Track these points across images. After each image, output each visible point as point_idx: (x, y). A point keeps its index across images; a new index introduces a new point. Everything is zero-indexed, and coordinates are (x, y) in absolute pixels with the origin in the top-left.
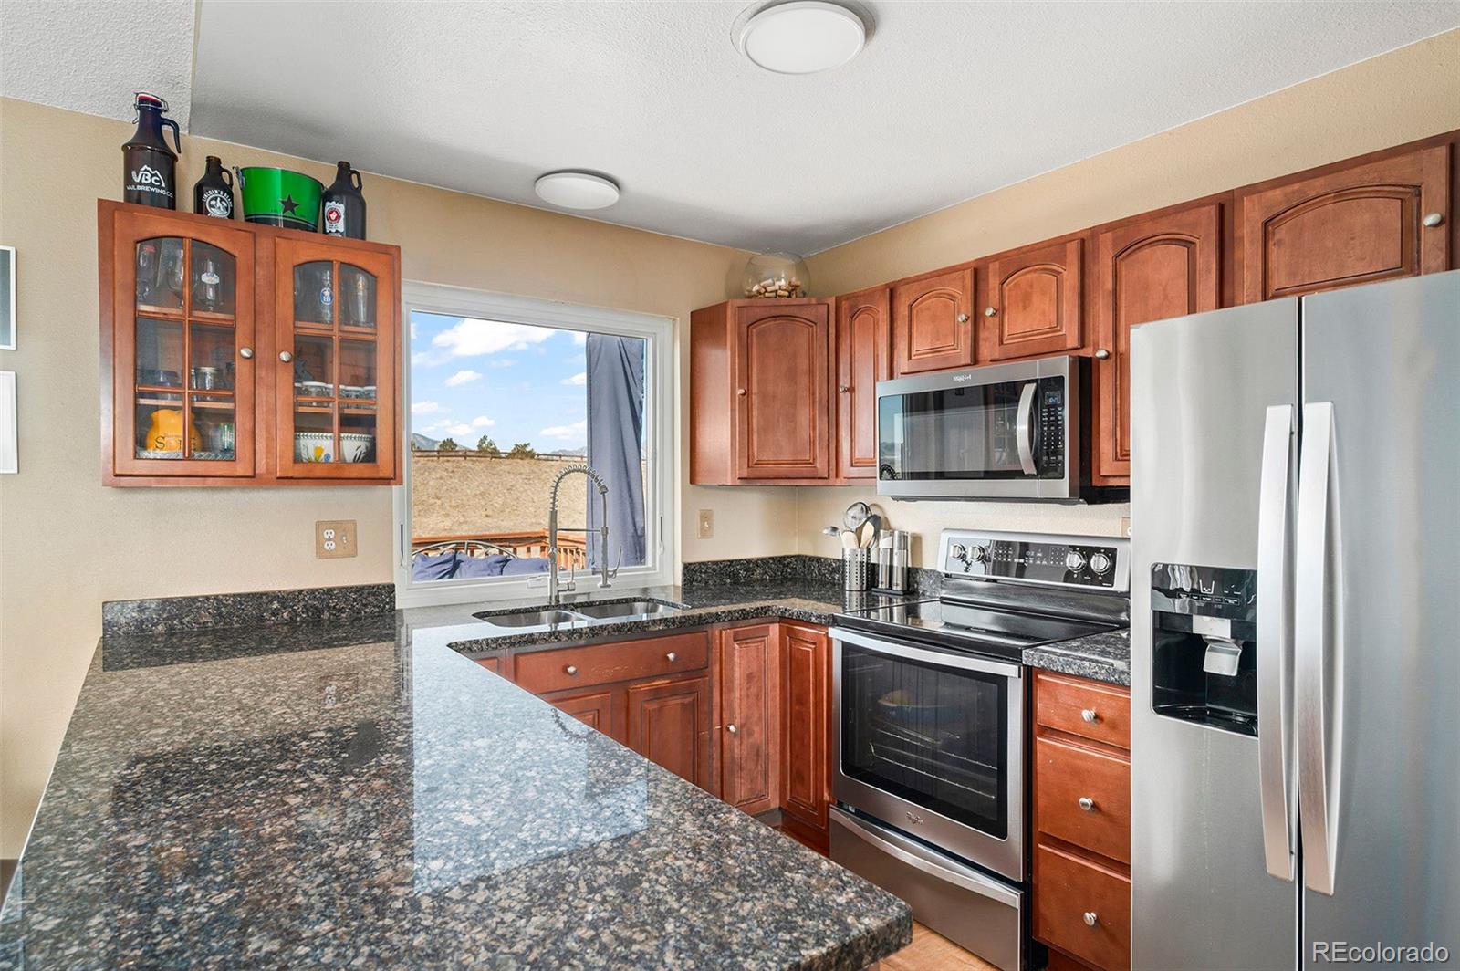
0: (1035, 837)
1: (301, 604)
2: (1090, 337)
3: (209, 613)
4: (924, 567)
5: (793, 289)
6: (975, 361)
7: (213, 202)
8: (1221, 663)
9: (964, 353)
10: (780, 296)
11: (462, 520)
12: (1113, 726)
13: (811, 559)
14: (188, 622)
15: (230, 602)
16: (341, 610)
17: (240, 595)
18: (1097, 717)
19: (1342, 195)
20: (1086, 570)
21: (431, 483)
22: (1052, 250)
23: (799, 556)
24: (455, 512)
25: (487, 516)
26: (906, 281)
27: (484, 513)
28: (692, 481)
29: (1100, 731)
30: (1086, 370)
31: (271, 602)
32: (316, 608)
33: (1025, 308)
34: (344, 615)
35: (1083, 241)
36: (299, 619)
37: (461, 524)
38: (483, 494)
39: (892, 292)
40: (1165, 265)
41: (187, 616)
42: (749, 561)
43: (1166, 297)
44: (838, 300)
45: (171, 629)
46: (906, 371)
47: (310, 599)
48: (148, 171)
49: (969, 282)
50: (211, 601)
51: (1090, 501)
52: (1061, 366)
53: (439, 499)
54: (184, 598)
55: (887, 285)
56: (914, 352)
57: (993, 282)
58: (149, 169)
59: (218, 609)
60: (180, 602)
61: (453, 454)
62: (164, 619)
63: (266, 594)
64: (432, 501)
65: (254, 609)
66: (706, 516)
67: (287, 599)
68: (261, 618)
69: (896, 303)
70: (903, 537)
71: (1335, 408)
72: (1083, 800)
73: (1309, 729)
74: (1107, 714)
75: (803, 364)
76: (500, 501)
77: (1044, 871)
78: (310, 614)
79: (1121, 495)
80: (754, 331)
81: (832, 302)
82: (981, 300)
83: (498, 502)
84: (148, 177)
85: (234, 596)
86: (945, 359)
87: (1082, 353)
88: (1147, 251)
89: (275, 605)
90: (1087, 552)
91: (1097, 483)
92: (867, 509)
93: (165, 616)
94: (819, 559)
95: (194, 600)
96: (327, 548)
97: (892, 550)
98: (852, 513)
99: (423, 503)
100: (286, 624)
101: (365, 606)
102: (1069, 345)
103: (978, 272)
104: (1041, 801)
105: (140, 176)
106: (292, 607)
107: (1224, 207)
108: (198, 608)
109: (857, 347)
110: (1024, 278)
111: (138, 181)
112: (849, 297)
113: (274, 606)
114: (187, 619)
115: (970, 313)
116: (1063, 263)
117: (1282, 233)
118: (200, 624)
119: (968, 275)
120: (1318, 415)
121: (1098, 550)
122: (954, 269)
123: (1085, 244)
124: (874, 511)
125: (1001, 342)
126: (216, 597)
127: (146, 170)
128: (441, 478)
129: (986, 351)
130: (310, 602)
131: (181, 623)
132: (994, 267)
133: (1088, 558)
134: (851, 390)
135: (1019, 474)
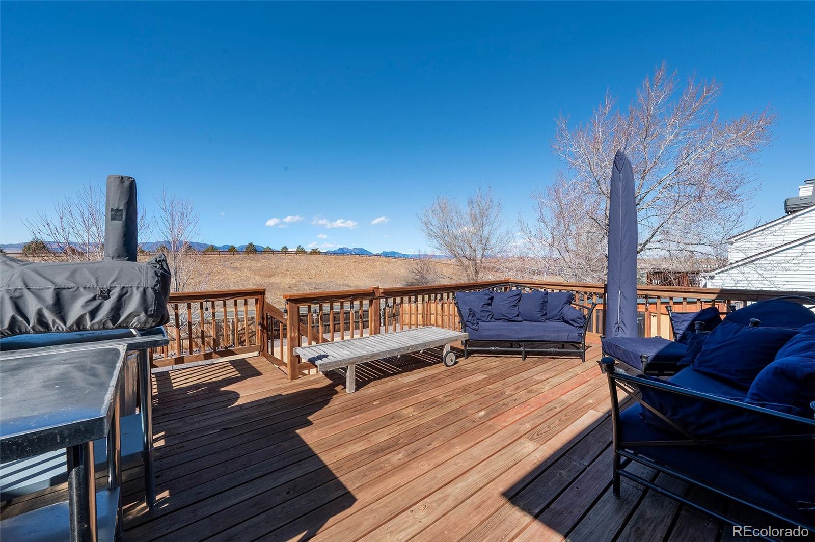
11: (300, 280)
24: (296, 277)
25: (310, 278)
27: (308, 277)
37: (300, 281)
38: (306, 269)
53: (289, 271)
76: (314, 272)
83: (313, 272)
99: (282, 273)
128: (288, 263)
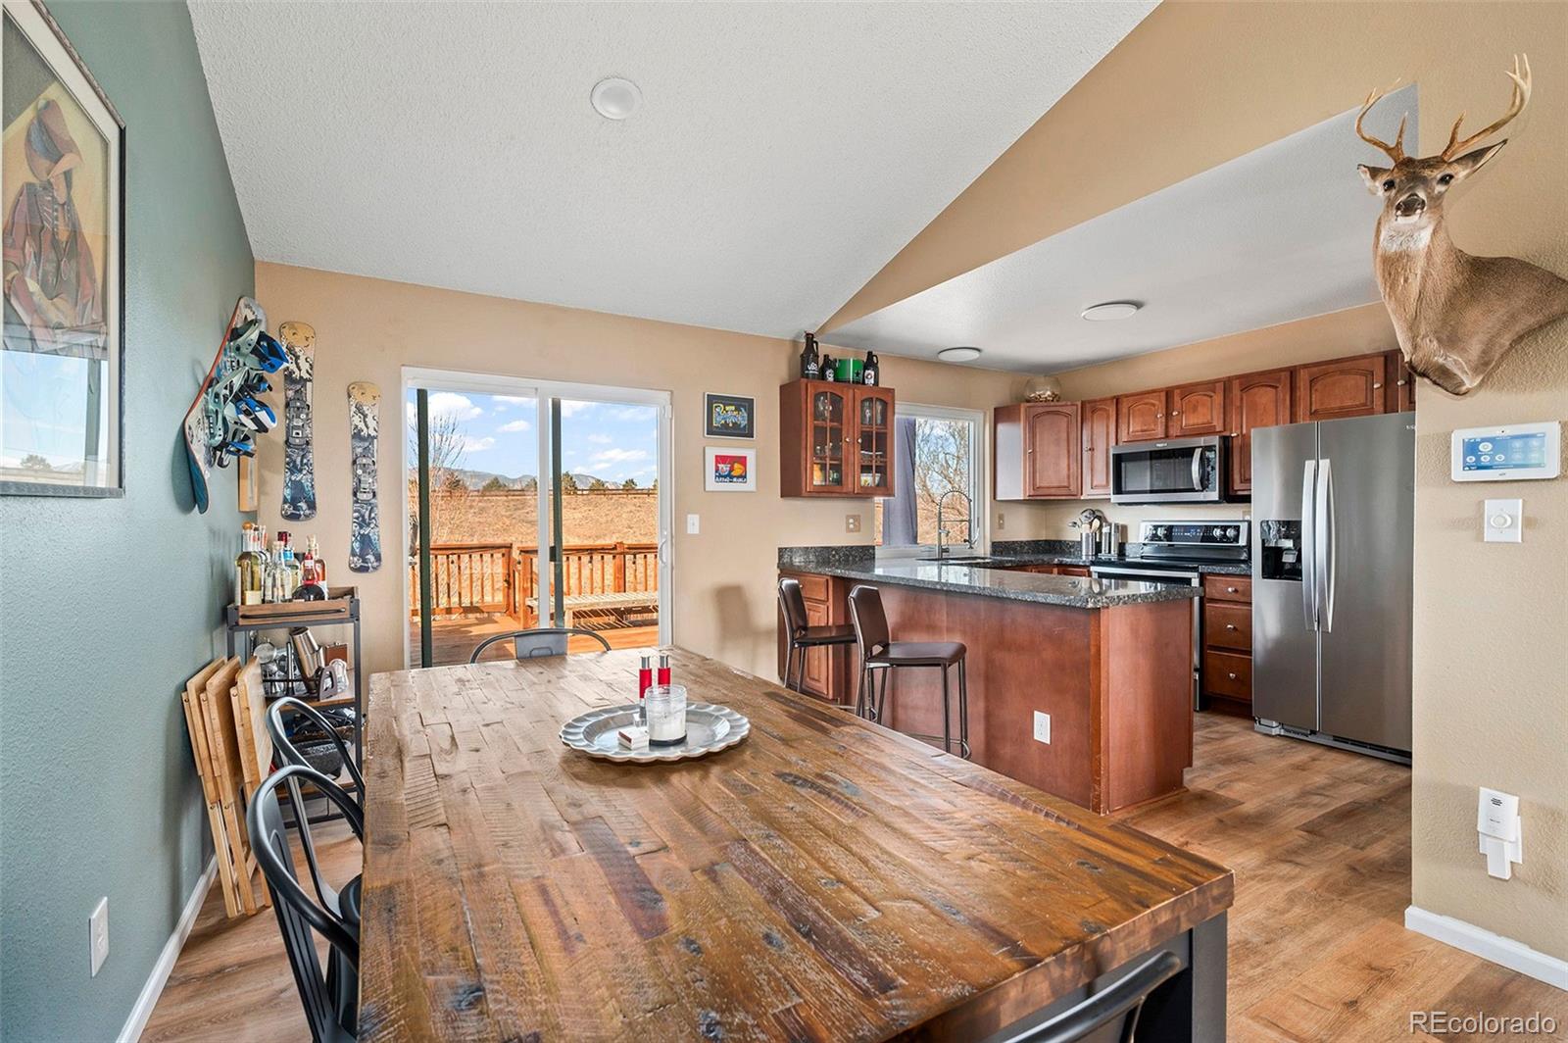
0: (1205, 647)
1: (842, 553)
2: (1228, 427)
3: (813, 554)
4: (1130, 541)
5: (1055, 396)
6: (1167, 436)
7: (830, 375)
8: (1289, 558)
9: (1160, 431)
12: (1244, 594)
13: (1056, 541)
15: (819, 550)
16: (856, 557)
18: (1236, 591)
19: (1342, 372)
20: (1225, 536)
21: (624, 516)
22: (1209, 386)
23: (1046, 541)
26: (1127, 396)
28: (995, 498)
29: (1236, 597)
30: (1226, 442)
32: (848, 555)
33: (1194, 412)
35: (1225, 382)
36: (842, 560)
39: (1118, 400)
40: (1264, 397)
42: (1022, 542)
43: (1265, 410)
44: (1083, 403)
46: (1127, 440)
47: (845, 550)
49: (1163, 399)
50: (813, 549)
51: (1228, 502)
52: (1215, 441)
53: (631, 528)
55: (1115, 397)
56: (1130, 431)
57: (1177, 398)
61: (633, 492)
63: (829, 548)
64: (626, 530)
65: (826, 554)
66: (1001, 517)
67: (837, 551)
68: (829, 558)
69: (1120, 406)
70: (1117, 526)
71: (1331, 461)
72: (1229, 626)
73: (1322, 578)
74: (1240, 589)
75: (1063, 436)
77: (1210, 661)
78: (846, 558)
79: (1247, 499)
80: (1036, 420)
81: (1079, 404)
82: (1170, 407)
85: (820, 547)
86: (1149, 435)
87: (1224, 434)
88: (1256, 390)
89: (832, 553)
90: (1224, 528)
91: (1231, 493)
92: (1094, 513)
94: (1060, 541)
95: (807, 548)
97: (1110, 534)
98: (1085, 514)
100: (838, 562)
101: (866, 554)
102: (1218, 430)
103: (1169, 393)
104: (1208, 631)
106: (838, 554)
107: (1292, 372)
108: (809, 552)
109: (1095, 427)
110: (1193, 398)
111: (811, 369)
112: (1090, 402)
115: (1164, 412)
116: (1216, 391)
117: (1318, 386)
119: (1163, 394)
120: (1325, 464)
121: (1230, 527)
122: (1154, 391)
123: (1227, 383)
124: (1098, 514)
125: (1182, 428)
127: (813, 365)
128: (631, 512)
129: (1173, 432)
132: (1177, 392)
133: (1225, 531)
134: (1092, 449)
135: (1193, 490)
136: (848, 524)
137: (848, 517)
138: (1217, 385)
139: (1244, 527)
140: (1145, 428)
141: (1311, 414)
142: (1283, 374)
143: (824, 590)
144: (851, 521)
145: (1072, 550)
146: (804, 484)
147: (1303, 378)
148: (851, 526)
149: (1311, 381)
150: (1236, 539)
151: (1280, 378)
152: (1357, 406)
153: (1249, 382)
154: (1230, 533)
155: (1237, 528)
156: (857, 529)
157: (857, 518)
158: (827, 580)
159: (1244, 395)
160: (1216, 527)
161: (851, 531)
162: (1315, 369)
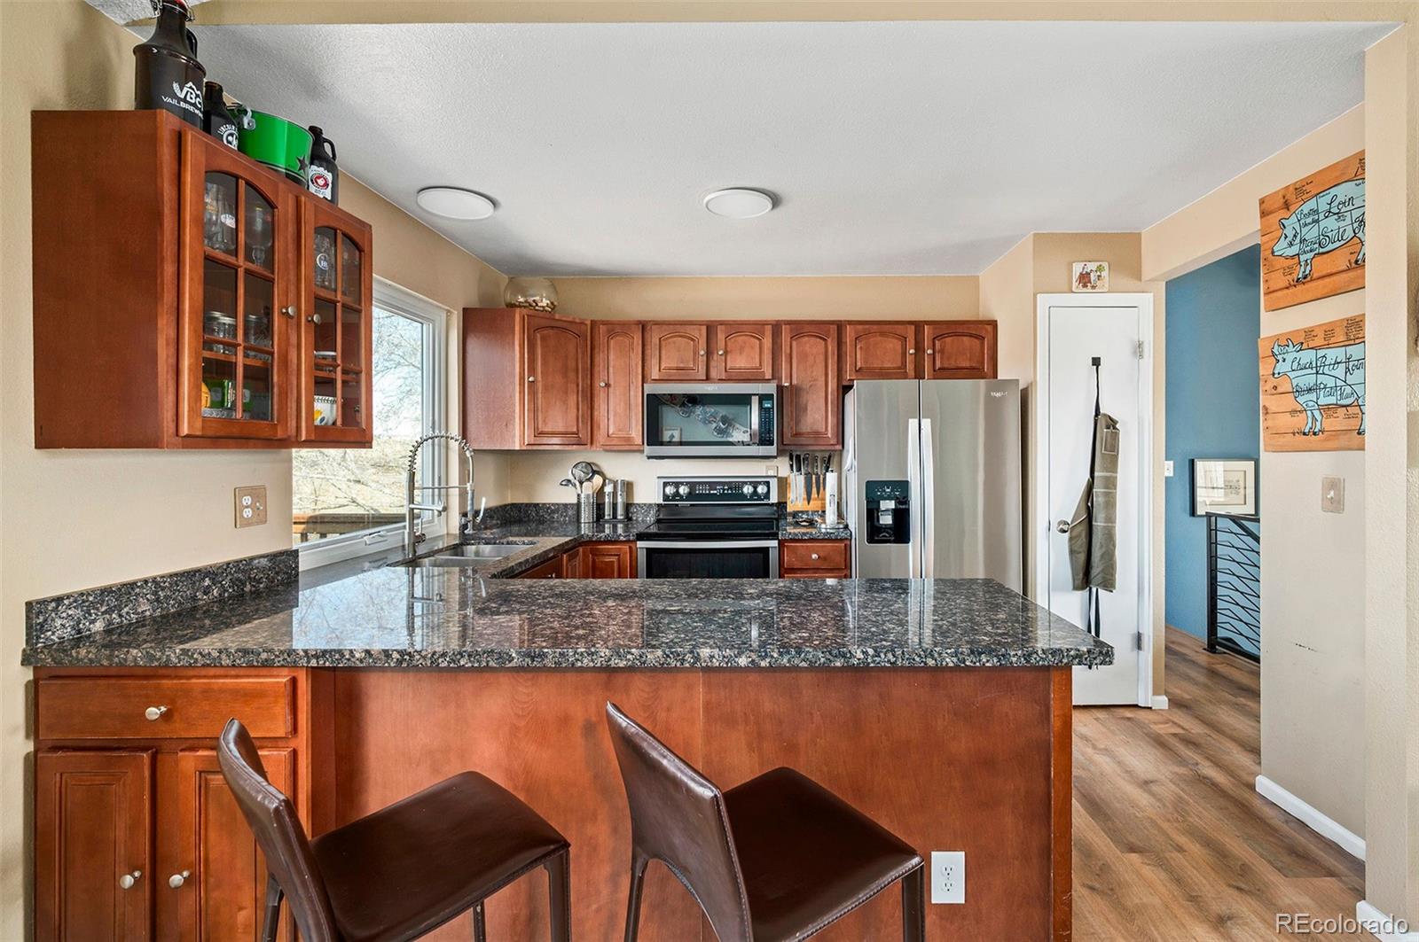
1: (228, 578)
2: (779, 376)
3: (148, 600)
4: (635, 502)
6: (708, 379)
7: (230, 138)
9: (700, 373)
10: (546, 311)
12: (825, 559)
14: (127, 613)
15: (167, 584)
16: (259, 581)
17: (176, 575)
18: (819, 558)
19: (883, 334)
22: (756, 327)
26: (657, 323)
29: (819, 564)
31: (203, 580)
32: (240, 581)
33: (741, 353)
34: (261, 586)
35: (773, 325)
36: (226, 595)
39: (644, 326)
40: (814, 347)
41: (126, 606)
43: (814, 362)
44: (594, 324)
45: (110, 624)
46: (657, 378)
47: (235, 572)
48: (193, 89)
49: (704, 333)
50: (149, 585)
52: (770, 388)
54: (124, 585)
55: (639, 322)
56: (662, 368)
57: (721, 336)
58: (194, 87)
59: (155, 593)
60: (119, 589)
62: (103, 613)
63: (199, 571)
65: (188, 589)
67: (216, 575)
68: (194, 598)
69: (647, 336)
70: (622, 483)
75: (571, 364)
78: (236, 588)
80: (538, 335)
81: (589, 323)
82: (713, 345)
84: (194, 96)
85: (171, 576)
86: (687, 375)
87: (776, 383)
88: (806, 338)
89: (207, 582)
92: (590, 466)
93: (103, 609)
95: (133, 585)
96: (245, 516)
97: (615, 493)
98: (579, 468)
100: (216, 602)
101: (277, 573)
102: (770, 377)
103: (710, 327)
105: (184, 92)
106: (220, 582)
107: (840, 326)
108: (137, 595)
109: (613, 357)
110: (739, 337)
111: (182, 97)
112: (603, 323)
113: (206, 584)
114: (126, 610)
115: (705, 349)
116: (764, 334)
117: (862, 344)
118: (138, 614)
119: (703, 328)
120: (926, 423)
121: (760, 482)
122: (691, 323)
123: (775, 327)
124: (594, 467)
125: (726, 371)
126: (154, 580)
127: (191, 88)
129: (716, 373)
130: (235, 575)
131: (120, 616)
132: (720, 327)
133: (755, 487)
134: (610, 386)
136: (237, 509)
137: (238, 493)
138: (766, 326)
139: (774, 484)
140: (682, 365)
141: (856, 371)
142: (832, 326)
143: (282, 709)
144: (247, 500)
145: (556, 516)
146: (168, 415)
147: (849, 333)
148: (248, 513)
149: (856, 339)
150: (767, 495)
151: (829, 331)
152: (894, 368)
153: (800, 328)
154: (761, 489)
155: (767, 484)
156: (261, 518)
157: (258, 493)
158: (294, 681)
159: (794, 343)
160: (746, 483)
161: (248, 523)
162: (860, 327)
